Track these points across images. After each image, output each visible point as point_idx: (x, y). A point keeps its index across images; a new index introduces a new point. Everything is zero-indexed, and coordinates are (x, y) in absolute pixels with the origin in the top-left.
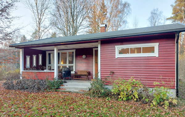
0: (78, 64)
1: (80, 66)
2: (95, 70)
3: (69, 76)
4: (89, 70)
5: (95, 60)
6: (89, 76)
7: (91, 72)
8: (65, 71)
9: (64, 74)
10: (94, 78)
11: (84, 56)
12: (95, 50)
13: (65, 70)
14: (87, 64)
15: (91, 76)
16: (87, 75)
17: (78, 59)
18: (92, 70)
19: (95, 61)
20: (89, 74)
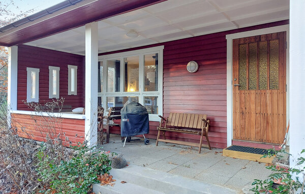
0: (172, 93)
1: (177, 98)
2: (235, 112)
3: (141, 131)
4: (212, 114)
5: (234, 76)
6: (209, 135)
7: (217, 120)
8: (128, 116)
9: (126, 123)
10: (229, 144)
11: (192, 66)
12: (234, 41)
13: (130, 112)
14: (201, 92)
15: (216, 135)
16: (205, 130)
17: (172, 74)
18: (221, 114)
19: (234, 81)
20: (210, 127)
